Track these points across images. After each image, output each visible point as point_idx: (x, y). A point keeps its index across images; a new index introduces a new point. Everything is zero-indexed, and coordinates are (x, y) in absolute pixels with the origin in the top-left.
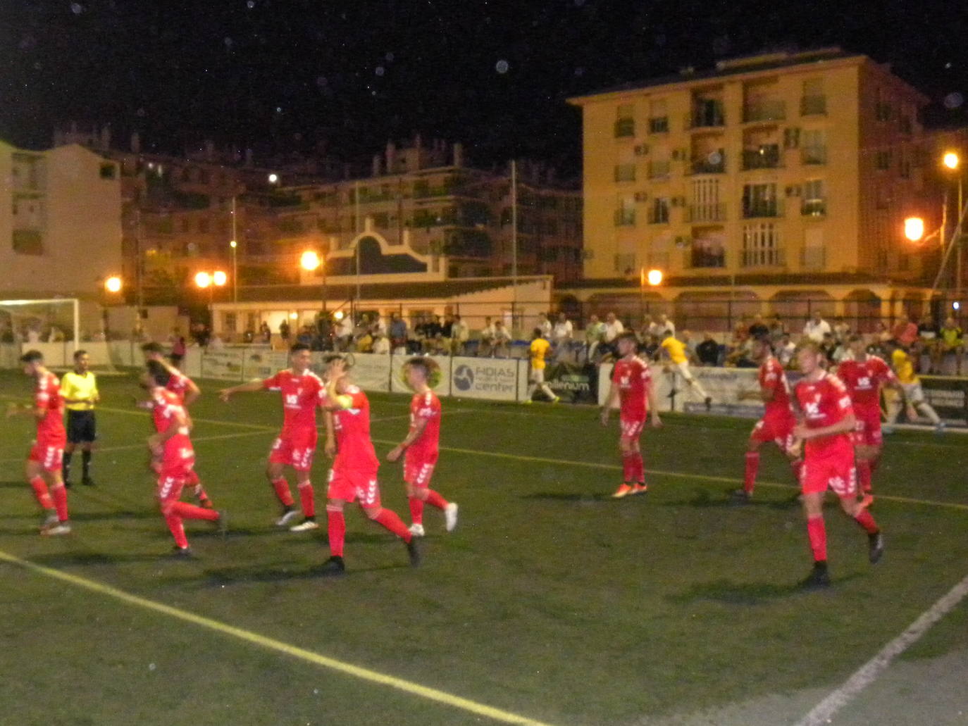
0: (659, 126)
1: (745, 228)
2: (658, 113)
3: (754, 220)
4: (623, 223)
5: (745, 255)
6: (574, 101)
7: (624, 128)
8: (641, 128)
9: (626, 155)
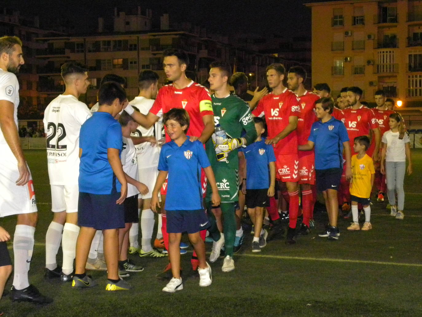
0: (358, 21)
1: (409, 77)
2: (358, 14)
3: (415, 73)
4: (336, 73)
5: (409, 91)
6: (308, 5)
7: (337, 21)
8: (348, 21)
9: (338, 36)
